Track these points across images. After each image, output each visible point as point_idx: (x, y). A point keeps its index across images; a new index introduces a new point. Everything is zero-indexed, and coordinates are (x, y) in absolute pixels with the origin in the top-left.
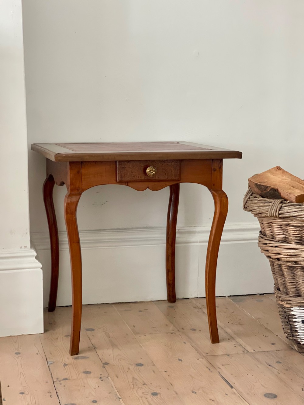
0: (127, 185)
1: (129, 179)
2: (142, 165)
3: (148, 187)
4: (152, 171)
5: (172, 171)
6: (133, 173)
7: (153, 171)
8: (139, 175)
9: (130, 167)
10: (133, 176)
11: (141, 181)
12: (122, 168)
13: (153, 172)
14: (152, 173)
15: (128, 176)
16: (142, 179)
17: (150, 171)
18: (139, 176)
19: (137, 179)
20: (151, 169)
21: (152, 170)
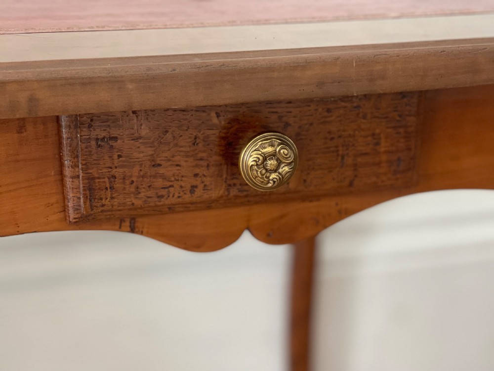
0: (133, 230)
1: (138, 203)
2: (215, 121)
3: (248, 228)
4: (271, 163)
5: (377, 144)
6: (159, 165)
7: (280, 163)
8: (196, 175)
9: (144, 132)
10: (159, 183)
11: (209, 205)
12: (93, 143)
13: (278, 167)
14: (275, 171)
15: (133, 190)
16: (215, 194)
17: (265, 159)
18: (195, 182)
19: (187, 197)
20: (269, 149)
21: (273, 155)
